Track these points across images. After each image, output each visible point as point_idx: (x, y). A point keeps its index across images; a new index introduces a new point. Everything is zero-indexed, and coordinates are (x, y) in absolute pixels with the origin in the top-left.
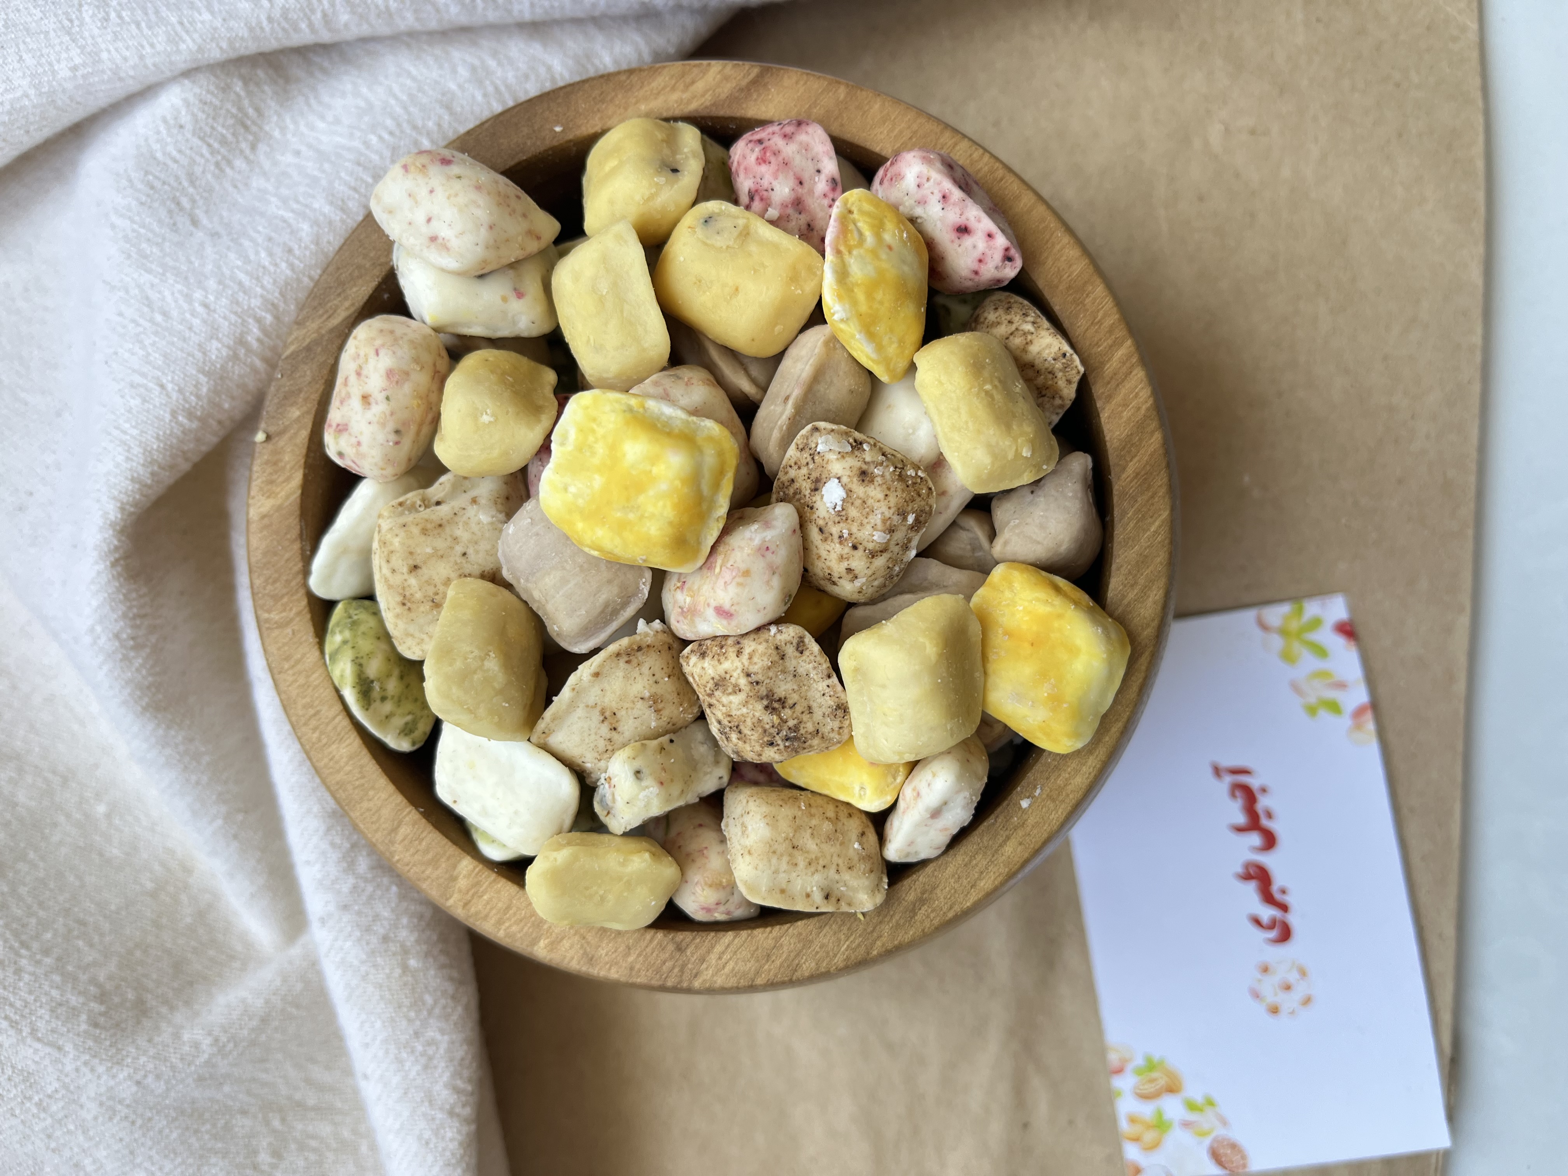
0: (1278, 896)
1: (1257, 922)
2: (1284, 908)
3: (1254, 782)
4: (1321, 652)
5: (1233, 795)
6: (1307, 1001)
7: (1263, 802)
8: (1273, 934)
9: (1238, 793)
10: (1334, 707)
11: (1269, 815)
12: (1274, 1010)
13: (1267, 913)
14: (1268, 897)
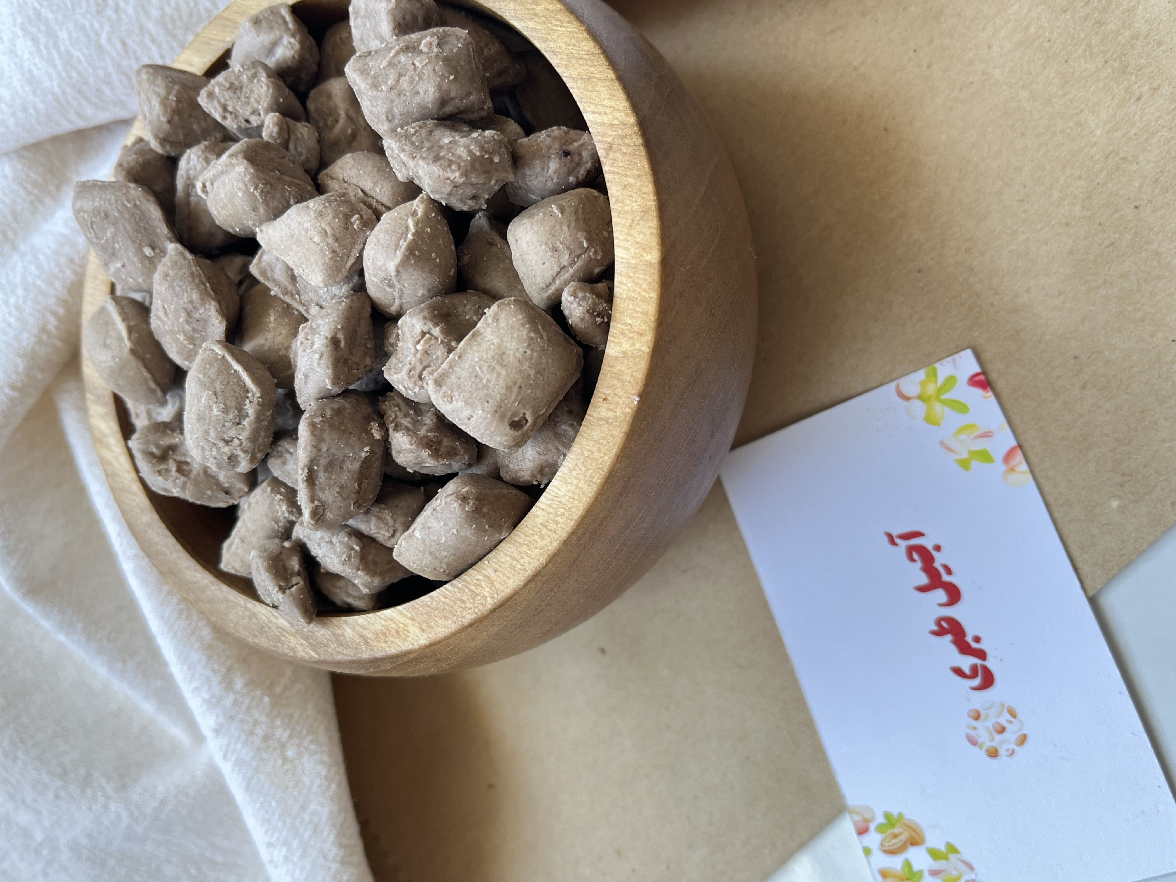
0: (974, 645)
1: (958, 671)
2: (981, 654)
3: (927, 542)
4: (961, 408)
5: (912, 560)
6: (1023, 740)
7: (939, 560)
8: (977, 682)
9: (915, 556)
10: (985, 456)
11: (949, 571)
12: (993, 753)
13: (966, 662)
14: (964, 648)
